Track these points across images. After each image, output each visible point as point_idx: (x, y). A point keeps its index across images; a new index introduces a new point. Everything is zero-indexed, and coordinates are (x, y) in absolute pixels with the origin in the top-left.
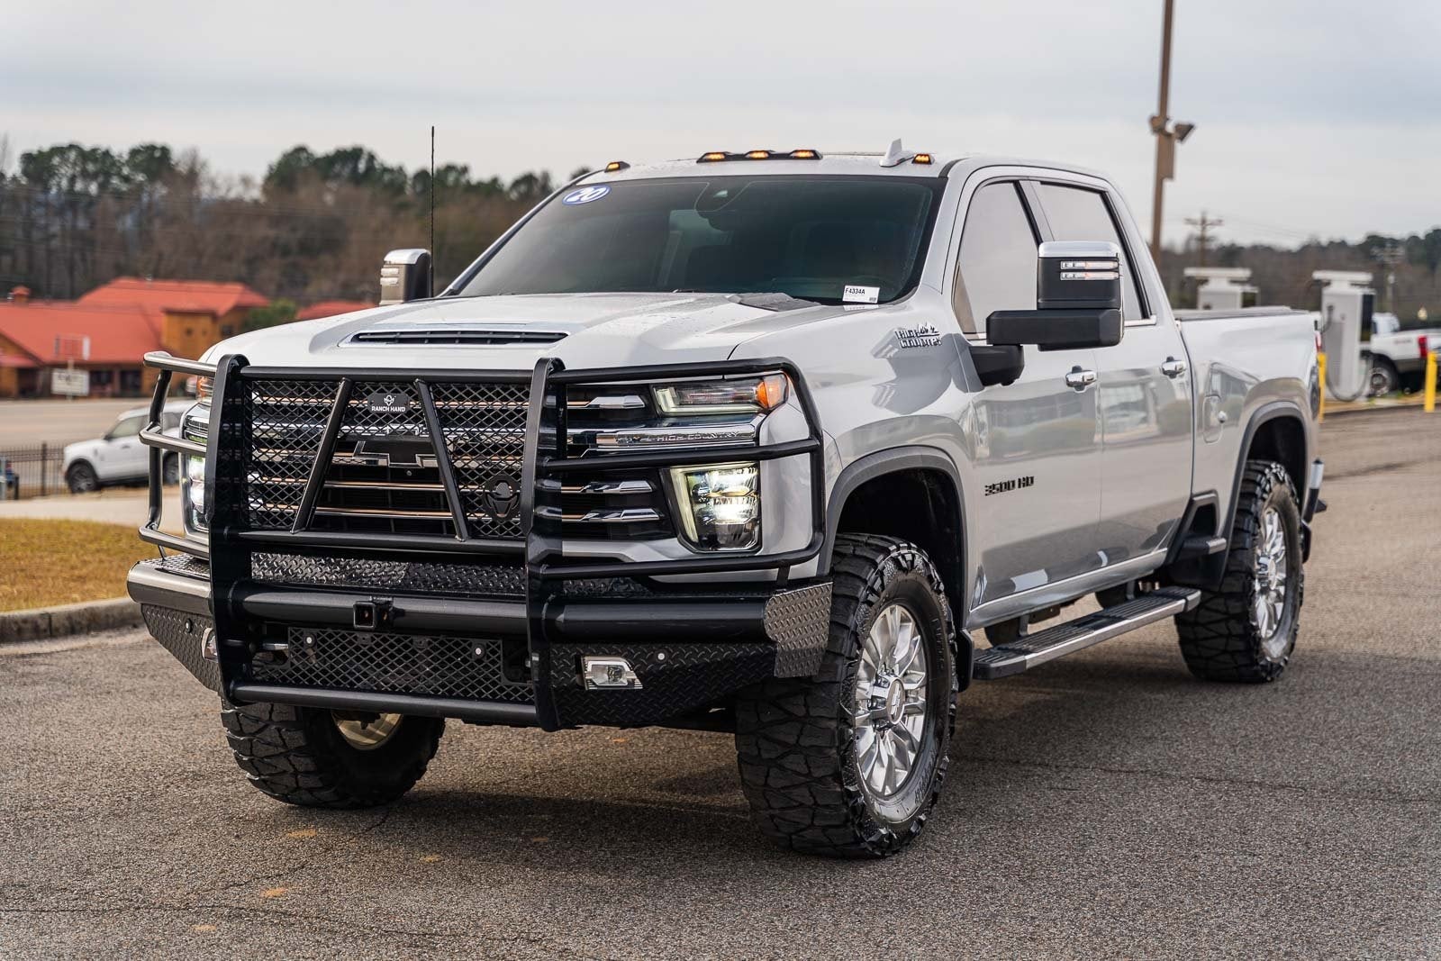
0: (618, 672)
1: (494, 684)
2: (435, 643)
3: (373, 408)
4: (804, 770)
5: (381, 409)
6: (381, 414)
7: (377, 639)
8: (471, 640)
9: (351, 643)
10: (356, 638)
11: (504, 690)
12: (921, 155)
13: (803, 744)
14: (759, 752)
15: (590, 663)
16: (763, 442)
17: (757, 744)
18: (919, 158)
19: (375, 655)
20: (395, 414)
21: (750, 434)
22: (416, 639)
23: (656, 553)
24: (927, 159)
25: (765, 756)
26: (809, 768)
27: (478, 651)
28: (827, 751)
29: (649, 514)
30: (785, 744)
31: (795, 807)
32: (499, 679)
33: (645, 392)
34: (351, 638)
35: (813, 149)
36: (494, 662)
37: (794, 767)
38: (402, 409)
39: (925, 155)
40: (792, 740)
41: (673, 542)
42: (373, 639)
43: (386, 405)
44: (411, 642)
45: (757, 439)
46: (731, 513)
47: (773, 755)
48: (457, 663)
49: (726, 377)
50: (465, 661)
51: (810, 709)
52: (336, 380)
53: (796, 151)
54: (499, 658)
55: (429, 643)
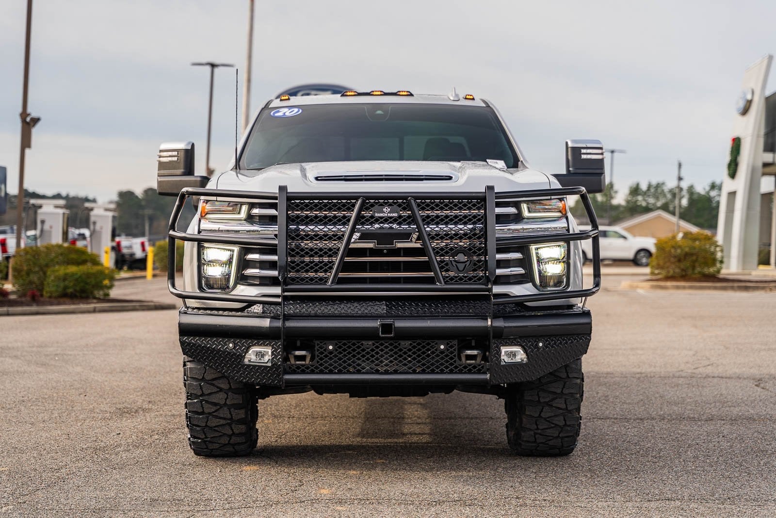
0: (514, 354)
1: (451, 364)
2: (415, 344)
3: (376, 215)
4: (564, 406)
5: (382, 215)
6: (381, 218)
7: (377, 344)
8: (437, 341)
9: (359, 347)
10: (362, 344)
11: (458, 367)
12: (469, 95)
13: (564, 393)
14: (539, 399)
15: (504, 350)
16: (571, 232)
17: (538, 395)
18: (467, 97)
19: (375, 353)
20: (391, 218)
21: (564, 227)
22: (402, 343)
23: (526, 290)
24: (471, 97)
25: (542, 400)
26: (566, 405)
27: (442, 347)
28: (575, 396)
29: (520, 271)
30: (555, 393)
31: (552, 427)
32: (455, 362)
33: (517, 205)
34: (359, 344)
35: (408, 90)
36: (452, 353)
37: (559, 405)
38: (395, 215)
39: (471, 95)
40: (559, 391)
41: (530, 285)
42: (374, 344)
43: (385, 213)
44: (399, 344)
45: (568, 230)
46: (554, 269)
47: (547, 400)
48: (428, 354)
49: (553, 197)
50: (433, 353)
51: (569, 374)
52: (357, 198)
53: (400, 92)
54: (455, 350)
55: (411, 344)
